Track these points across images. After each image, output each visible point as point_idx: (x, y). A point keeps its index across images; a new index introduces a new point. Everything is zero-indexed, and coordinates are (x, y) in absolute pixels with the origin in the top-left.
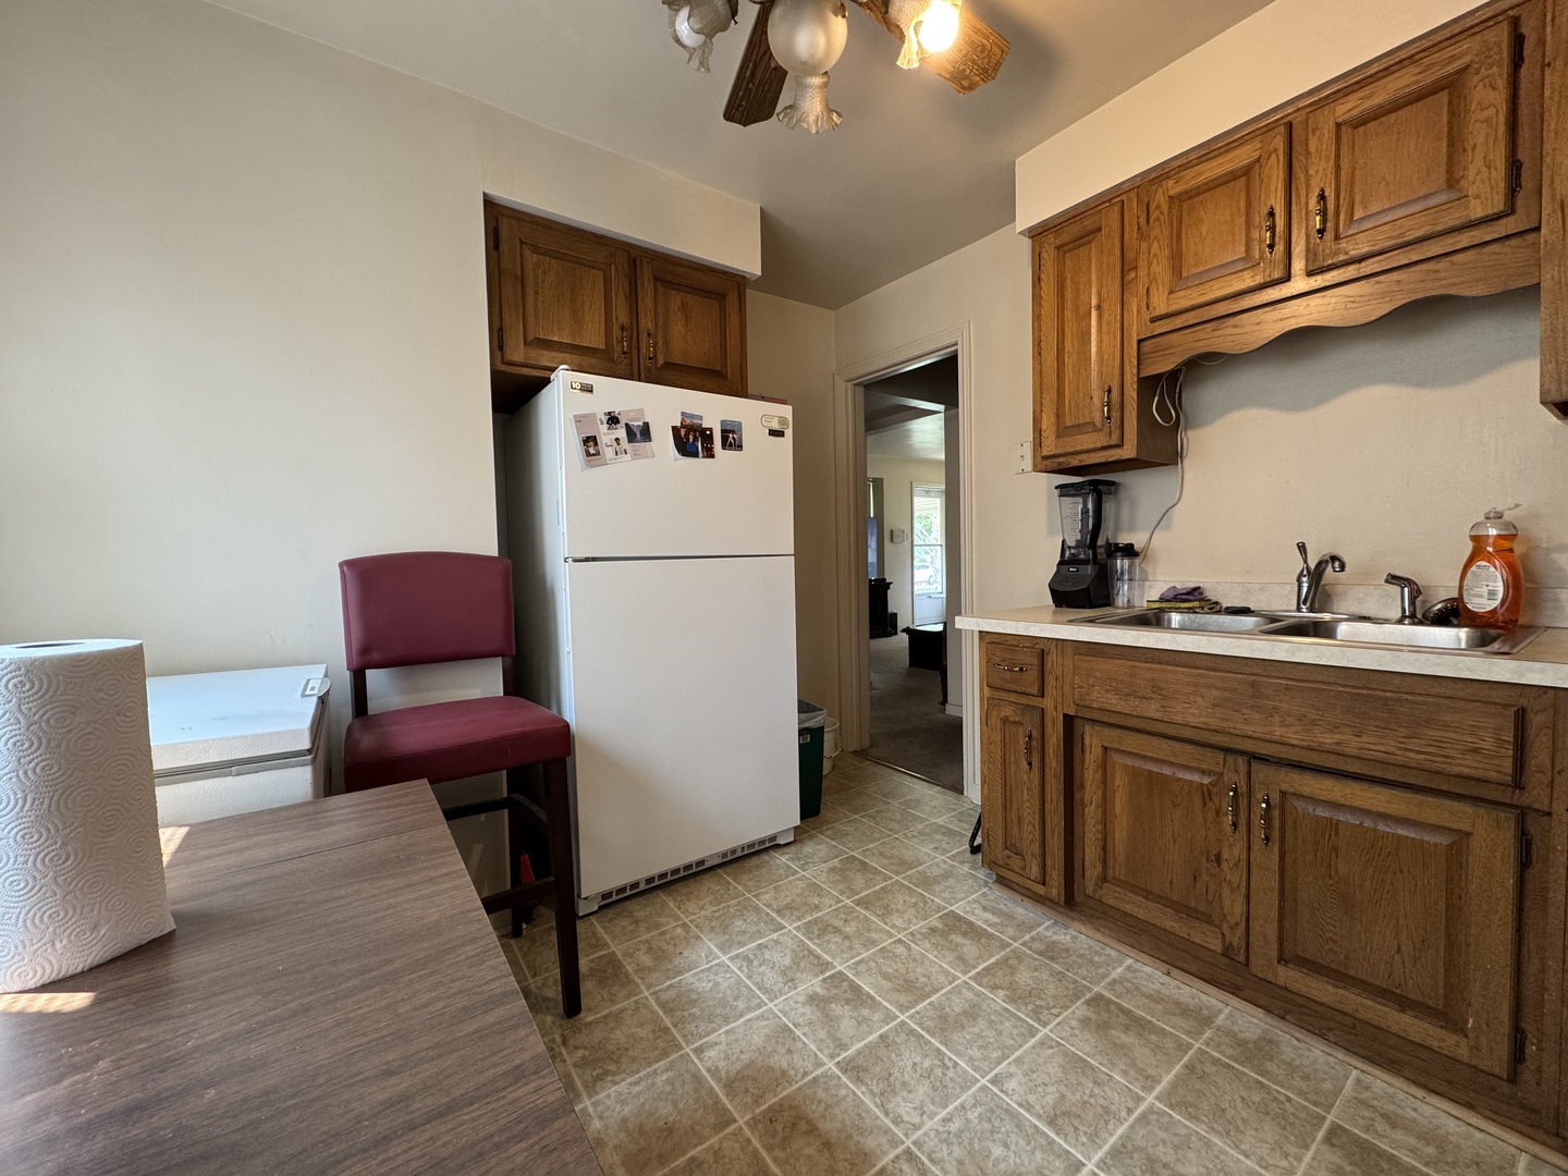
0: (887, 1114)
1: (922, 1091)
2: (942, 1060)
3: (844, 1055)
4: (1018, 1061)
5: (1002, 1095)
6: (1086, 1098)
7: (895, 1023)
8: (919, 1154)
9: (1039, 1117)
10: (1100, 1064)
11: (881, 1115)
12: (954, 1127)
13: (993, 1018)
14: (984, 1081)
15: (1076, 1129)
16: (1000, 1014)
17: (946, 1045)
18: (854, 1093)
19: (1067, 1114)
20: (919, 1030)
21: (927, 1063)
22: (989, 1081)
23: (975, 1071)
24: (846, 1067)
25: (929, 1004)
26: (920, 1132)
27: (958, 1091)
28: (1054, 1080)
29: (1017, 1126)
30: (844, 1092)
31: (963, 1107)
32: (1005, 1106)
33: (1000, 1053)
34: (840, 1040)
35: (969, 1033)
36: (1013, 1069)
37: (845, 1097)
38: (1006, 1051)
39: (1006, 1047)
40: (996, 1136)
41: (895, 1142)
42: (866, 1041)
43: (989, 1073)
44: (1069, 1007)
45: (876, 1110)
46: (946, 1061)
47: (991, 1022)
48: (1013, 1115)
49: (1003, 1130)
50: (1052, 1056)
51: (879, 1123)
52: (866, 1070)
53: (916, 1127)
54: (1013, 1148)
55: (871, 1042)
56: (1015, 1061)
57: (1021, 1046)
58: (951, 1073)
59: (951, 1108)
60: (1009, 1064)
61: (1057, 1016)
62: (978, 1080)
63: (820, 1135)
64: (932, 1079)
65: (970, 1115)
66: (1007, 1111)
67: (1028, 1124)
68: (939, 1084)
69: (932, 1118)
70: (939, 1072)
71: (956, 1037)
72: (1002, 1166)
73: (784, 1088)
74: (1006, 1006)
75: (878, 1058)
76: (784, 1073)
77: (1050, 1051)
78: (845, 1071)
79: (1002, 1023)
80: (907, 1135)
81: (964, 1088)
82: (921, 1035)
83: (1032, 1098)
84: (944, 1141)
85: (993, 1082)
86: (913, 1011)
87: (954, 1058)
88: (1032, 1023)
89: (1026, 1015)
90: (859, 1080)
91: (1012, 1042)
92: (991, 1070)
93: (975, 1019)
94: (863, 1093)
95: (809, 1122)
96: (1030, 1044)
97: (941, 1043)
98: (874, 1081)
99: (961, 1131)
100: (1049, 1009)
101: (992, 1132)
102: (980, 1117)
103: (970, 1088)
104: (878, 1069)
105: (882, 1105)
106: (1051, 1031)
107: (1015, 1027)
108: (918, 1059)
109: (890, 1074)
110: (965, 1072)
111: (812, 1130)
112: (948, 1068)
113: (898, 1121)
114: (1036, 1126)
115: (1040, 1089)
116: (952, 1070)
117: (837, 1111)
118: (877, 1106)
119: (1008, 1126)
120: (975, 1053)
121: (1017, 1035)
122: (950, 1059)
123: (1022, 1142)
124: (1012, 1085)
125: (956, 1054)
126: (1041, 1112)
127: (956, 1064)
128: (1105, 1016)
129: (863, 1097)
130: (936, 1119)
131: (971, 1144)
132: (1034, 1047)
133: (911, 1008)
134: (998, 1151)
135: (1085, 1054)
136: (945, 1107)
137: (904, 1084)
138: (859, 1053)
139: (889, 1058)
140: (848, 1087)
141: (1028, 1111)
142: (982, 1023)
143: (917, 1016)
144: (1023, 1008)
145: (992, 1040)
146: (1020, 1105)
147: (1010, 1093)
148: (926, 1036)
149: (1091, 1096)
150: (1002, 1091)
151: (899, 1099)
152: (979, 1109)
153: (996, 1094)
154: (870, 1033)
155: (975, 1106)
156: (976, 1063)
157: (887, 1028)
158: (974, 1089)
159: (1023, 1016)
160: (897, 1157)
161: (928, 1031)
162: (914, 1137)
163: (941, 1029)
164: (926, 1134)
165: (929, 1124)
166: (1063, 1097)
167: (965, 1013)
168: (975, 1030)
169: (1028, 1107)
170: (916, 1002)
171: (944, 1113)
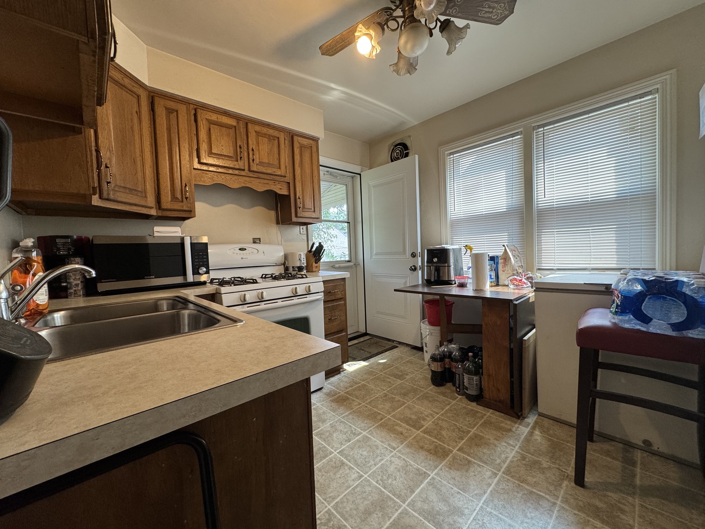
0: (404, 459)
1: (392, 469)
2: (383, 483)
3: (428, 480)
4: (349, 487)
5: (359, 471)
7: (408, 501)
8: (391, 449)
9: (347, 465)
11: (406, 458)
12: (379, 458)
13: (355, 512)
14: (366, 476)
15: (335, 463)
16: (350, 516)
17: (381, 491)
18: (418, 464)
19: (336, 467)
20: (395, 499)
21: (390, 481)
22: (364, 476)
23: (368, 480)
24: (426, 475)
25: (391, 517)
26: (391, 455)
28: (335, 481)
29: (356, 461)
30: (423, 464)
31: (375, 465)
32: (359, 467)
33: (356, 490)
34: (433, 488)
35: (369, 500)
36: (352, 483)
37: (421, 463)
38: (352, 492)
39: (352, 494)
41: (399, 451)
42: (420, 488)
45: (407, 460)
46: (381, 483)
47: (357, 509)
48: (357, 465)
49: (361, 459)
50: (332, 492)
52: (416, 474)
53: (392, 456)
54: (359, 455)
56: (350, 487)
57: (345, 495)
58: (380, 477)
59: (380, 464)
60: (352, 485)
62: (368, 476)
63: (425, 450)
64: (387, 474)
65: (373, 463)
66: (359, 466)
67: (352, 462)
68: (385, 473)
70: (385, 478)
72: (364, 449)
73: (447, 463)
74: (345, 523)
75: (412, 481)
76: (450, 468)
77: (331, 495)
78: (425, 473)
79: (351, 510)
80: (396, 454)
81: (375, 472)
82: (394, 495)
83: (348, 471)
84: (382, 454)
85: (362, 476)
86: (400, 511)
87: (378, 485)
88: (334, 512)
89: (335, 517)
90: (418, 470)
91: (348, 498)
92: (362, 481)
93: (366, 510)
95: (431, 453)
96: (340, 497)
97: (384, 492)
98: (411, 469)
99: (377, 457)
101: (365, 458)
102: (369, 462)
103: (372, 473)
104: (411, 476)
109: (405, 474)
110: (373, 479)
111: (429, 451)
112: (380, 480)
113: (399, 458)
114: (349, 462)
115: (343, 476)
116: (379, 480)
117: (423, 458)
118: (408, 461)
119: (359, 462)
120: (368, 489)
121: (344, 502)
122: (379, 484)
123: (356, 456)
124: (354, 476)
125: (376, 487)
127: (377, 482)
129: (415, 464)
130: (385, 460)
131: (373, 454)
132: (339, 495)
133: (400, 513)
134: (365, 453)
137: (399, 471)
138: (422, 482)
139: (407, 481)
140: (421, 466)
141: (351, 467)
142: (362, 508)
143: (397, 508)
145: (358, 497)
146: (353, 468)
147: (356, 473)
148: (391, 495)
150: (359, 473)
151: (400, 465)
152: (369, 465)
153: (361, 471)
154: (419, 494)
155: (371, 466)
156: (368, 483)
157: (411, 498)
158: (370, 472)
160: (398, 447)
161: (390, 498)
162: (393, 454)
163: (384, 500)
164: (389, 455)
165: (388, 458)
166: (335, 474)
167: (370, 514)
168: (366, 503)
169: (350, 468)
170: (399, 518)
171: (382, 462)
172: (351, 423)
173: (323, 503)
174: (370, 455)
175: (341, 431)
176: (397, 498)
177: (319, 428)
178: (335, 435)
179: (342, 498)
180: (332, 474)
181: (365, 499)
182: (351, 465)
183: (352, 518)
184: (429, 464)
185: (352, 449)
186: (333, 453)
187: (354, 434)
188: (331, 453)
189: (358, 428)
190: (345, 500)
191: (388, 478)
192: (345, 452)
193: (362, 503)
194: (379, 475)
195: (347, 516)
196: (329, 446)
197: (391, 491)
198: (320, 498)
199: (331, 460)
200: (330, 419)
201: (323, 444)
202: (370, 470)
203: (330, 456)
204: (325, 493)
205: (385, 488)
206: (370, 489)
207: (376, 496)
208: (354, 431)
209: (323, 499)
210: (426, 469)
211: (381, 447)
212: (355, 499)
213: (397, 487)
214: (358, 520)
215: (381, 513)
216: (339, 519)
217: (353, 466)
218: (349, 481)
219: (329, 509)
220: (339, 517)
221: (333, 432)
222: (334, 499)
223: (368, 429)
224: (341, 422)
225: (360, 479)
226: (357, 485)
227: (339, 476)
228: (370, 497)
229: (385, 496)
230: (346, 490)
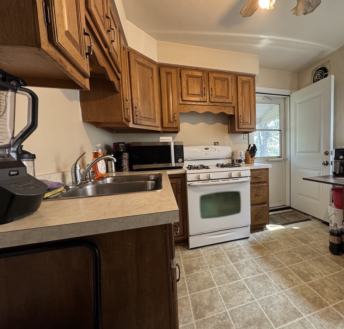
0: (287, 298)
1: (275, 302)
2: (266, 309)
3: (300, 319)
5: (253, 296)
6: (232, 290)
8: (280, 289)
9: (247, 289)
10: (220, 297)
11: (288, 298)
12: (270, 292)
13: (241, 320)
15: (240, 285)
16: (238, 321)
17: (263, 314)
18: (296, 305)
19: (240, 288)
20: (271, 322)
21: (271, 309)
22: (255, 300)
23: (257, 303)
24: (299, 315)
26: (278, 293)
27: (265, 299)
28: (236, 296)
29: (253, 289)
30: (300, 307)
31: (265, 295)
32: (254, 293)
33: (247, 307)
34: (302, 326)
35: (253, 316)
36: (246, 301)
37: (299, 305)
38: (244, 307)
39: (244, 308)
40: (260, 288)
41: (286, 292)
42: (291, 322)
43: (254, 302)
44: (212, 317)
45: (290, 300)
47: (243, 318)
48: (253, 291)
49: (257, 289)
50: (232, 302)
51: (289, 297)
52: (292, 312)
53: (279, 294)
54: (257, 285)
55: (290, 322)
56: (244, 303)
57: (239, 307)
58: (265, 304)
60: (246, 303)
61: (219, 315)
62: (258, 301)
64: (271, 304)
65: (264, 293)
66: (254, 292)
68: (270, 303)
69: (275, 295)
70: (269, 306)
71: (258, 316)
72: (261, 283)
73: (320, 312)
74: (233, 324)
75: (288, 315)
76: (321, 317)
77: (230, 304)
78: (299, 313)
79: (239, 317)
80: (282, 293)
81: (263, 300)
82: (271, 320)
83: (246, 293)
84: (273, 290)
85: (254, 299)
87: (262, 309)
88: (229, 315)
89: (228, 318)
90: (295, 309)
91: (240, 309)
92: (252, 303)
93: (248, 321)
94: (293, 305)
95: (310, 301)
96: (235, 307)
97: (264, 315)
98: (290, 307)
99: (268, 291)
100: (219, 318)
101: (260, 289)
102: (262, 292)
103: (261, 299)
104: (288, 311)
105: (288, 301)
106: (226, 310)
107: (236, 314)
108: (274, 311)
109: (284, 308)
110: (260, 304)
111: (309, 299)
112: (265, 306)
113: (284, 296)
114: (249, 288)
115: (242, 295)
116: (264, 306)
117: (301, 302)
118: (289, 301)
119: (255, 290)
121: (237, 311)
122: (263, 309)
123: (254, 286)
124: (249, 297)
125: (261, 310)
126: (245, 290)
127: (262, 307)
128: (203, 311)
129: (294, 304)
130: (273, 294)
131: (266, 288)
132: (235, 306)
134: (261, 285)
135: (222, 300)
136: (270, 296)
137: (280, 305)
138: (294, 318)
139: (284, 314)
140: (298, 307)
142: (246, 319)
144: (227, 321)
145: (246, 311)
146: (250, 292)
147: (250, 296)
148: (268, 319)
149: (230, 290)
150: (253, 297)
151: (283, 301)
152: (261, 294)
153: (255, 296)
154: (290, 326)
155: (262, 295)
156: (256, 305)
157: (283, 326)
158: (260, 299)
159: (230, 318)
160: (285, 289)
161: (268, 320)
162: (280, 292)
163: (262, 320)
164: (277, 292)
165: (276, 294)
166: (237, 292)
167: (250, 325)
168: (250, 317)
169: (248, 292)
171: (271, 295)
172: (259, 264)
173: (224, 307)
174: (264, 288)
175: (251, 267)
176: (272, 322)
177: (238, 261)
178: (246, 268)
179: (236, 308)
180: (235, 291)
181: (250, 314)
182: (249, 290)
183: (238, 323)
184: (305, 309)
185: (253, 280)
186: (241, 279)
187: (258, 271)
188: (240, 279)
189: (262, 268)
190: (238, 310)
191: (270, 307)
192: (249, 281)
193: (248, 316)
194: (266, 303)
195: (235, 320)
196: (240, 274)
197: (270, 316)
198: (224, 303)
199: (238, 283)
200: (246, 258)
201: (236, 272)
202: (261, 297)
203: (238, 281)
204: (228, 301)
205: (266, 312)
206: (256, 309)
207: (258, 315)
208: (259, 270)
209: (225, 304)
210: (301, 311)
211: (274, 285)
212: (244, 312)
213: (275, 315)
214: (241, 326)
215: (258, 327)
216: (230, 320)
217: (250, 291)
218: (244, 300)
219: (226, 312)
220: (231, 319)
221: (246, 266)
222: (232, 306)
223: (269, 271)
224: (253, 262)
225: (252, 300)
226: (249, 303)
227: (239, 294)
228: (254, 314)
229: (264, 318)
230: (240, 304)
